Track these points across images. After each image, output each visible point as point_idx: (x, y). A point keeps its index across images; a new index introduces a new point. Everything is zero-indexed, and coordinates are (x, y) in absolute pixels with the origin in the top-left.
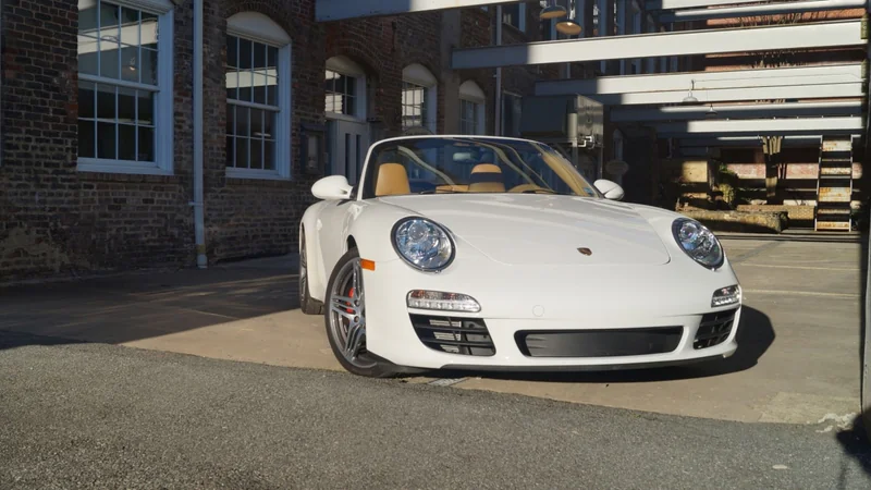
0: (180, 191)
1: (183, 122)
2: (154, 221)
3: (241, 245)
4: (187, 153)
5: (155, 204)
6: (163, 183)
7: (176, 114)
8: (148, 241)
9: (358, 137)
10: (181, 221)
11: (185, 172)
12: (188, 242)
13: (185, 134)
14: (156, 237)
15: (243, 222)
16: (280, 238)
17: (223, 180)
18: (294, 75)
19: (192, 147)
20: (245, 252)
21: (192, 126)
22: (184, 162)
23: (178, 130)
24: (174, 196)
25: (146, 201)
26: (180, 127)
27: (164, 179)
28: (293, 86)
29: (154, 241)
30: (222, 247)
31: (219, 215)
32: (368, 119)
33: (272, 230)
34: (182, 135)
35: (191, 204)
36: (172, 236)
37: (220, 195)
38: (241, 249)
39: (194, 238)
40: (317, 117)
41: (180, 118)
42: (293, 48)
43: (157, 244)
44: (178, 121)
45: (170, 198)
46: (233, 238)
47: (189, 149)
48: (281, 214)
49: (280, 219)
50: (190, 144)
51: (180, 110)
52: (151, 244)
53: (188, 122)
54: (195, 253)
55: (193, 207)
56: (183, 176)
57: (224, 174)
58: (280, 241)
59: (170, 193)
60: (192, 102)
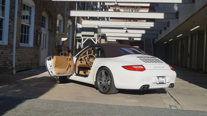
0: (9, 50)
1: (11, 29)
2: (3, 60)
3: (22, 67)
4: (11, 38)
5: (4, 54)
6: (6, 47)
7: (10, 26)
8: (1, 66)
9: (46, 34)
10: (9, 59)
11: (11, 44)
12: (10, 66)
13: (12, 32)
14: (3, 65)
15: (23, 60)
16: (31, 65)
17: (19, 47)
18: (35, 16)
19: (13, 37)
20: (23, 69)
21: (13, 30)
22: (11, 41)
23: (10, 31)
24: (8, 51)
25: (2, 53)
26: (11, 30)
27: (6, 46)
28: (35, 19)
29: (3, 66)
30: (18, 68)
31: (18, 57)
32: (48, 29)
33: (29, 62)
34: (11, 33)
35: (12, 54)
36: (7, 64)
37: (18, 51)
38: (22, 68)
39: (12, 65)
40: (40, 28)
41: (11, 27)
42: (36, 8)
43: (4, 66)
44: (10, 28)
45: (7, 52)
46: (20, 65)
47: (12, 37)
48: (31, 57)
49: (31, 59)
50: (12, 36)
51: (11, 25)
52: (2, 66)
53: (12, 29)
54: (12, 69)
55: (12, 55)
56: (10, 45)
57: (19, 45)
58: (30, 66)
59: (7, 50)
60: (14, 23)
